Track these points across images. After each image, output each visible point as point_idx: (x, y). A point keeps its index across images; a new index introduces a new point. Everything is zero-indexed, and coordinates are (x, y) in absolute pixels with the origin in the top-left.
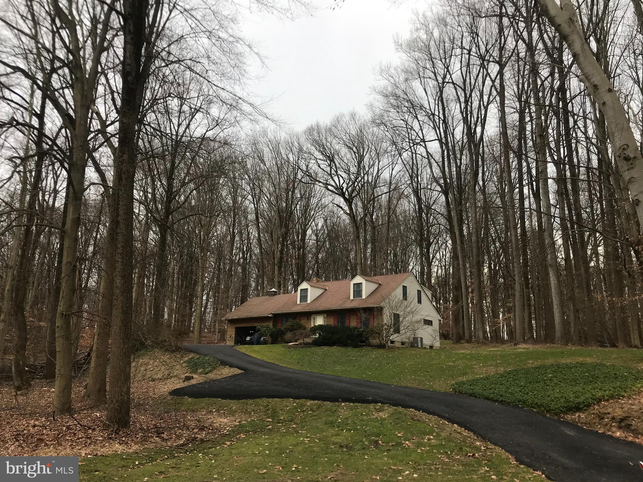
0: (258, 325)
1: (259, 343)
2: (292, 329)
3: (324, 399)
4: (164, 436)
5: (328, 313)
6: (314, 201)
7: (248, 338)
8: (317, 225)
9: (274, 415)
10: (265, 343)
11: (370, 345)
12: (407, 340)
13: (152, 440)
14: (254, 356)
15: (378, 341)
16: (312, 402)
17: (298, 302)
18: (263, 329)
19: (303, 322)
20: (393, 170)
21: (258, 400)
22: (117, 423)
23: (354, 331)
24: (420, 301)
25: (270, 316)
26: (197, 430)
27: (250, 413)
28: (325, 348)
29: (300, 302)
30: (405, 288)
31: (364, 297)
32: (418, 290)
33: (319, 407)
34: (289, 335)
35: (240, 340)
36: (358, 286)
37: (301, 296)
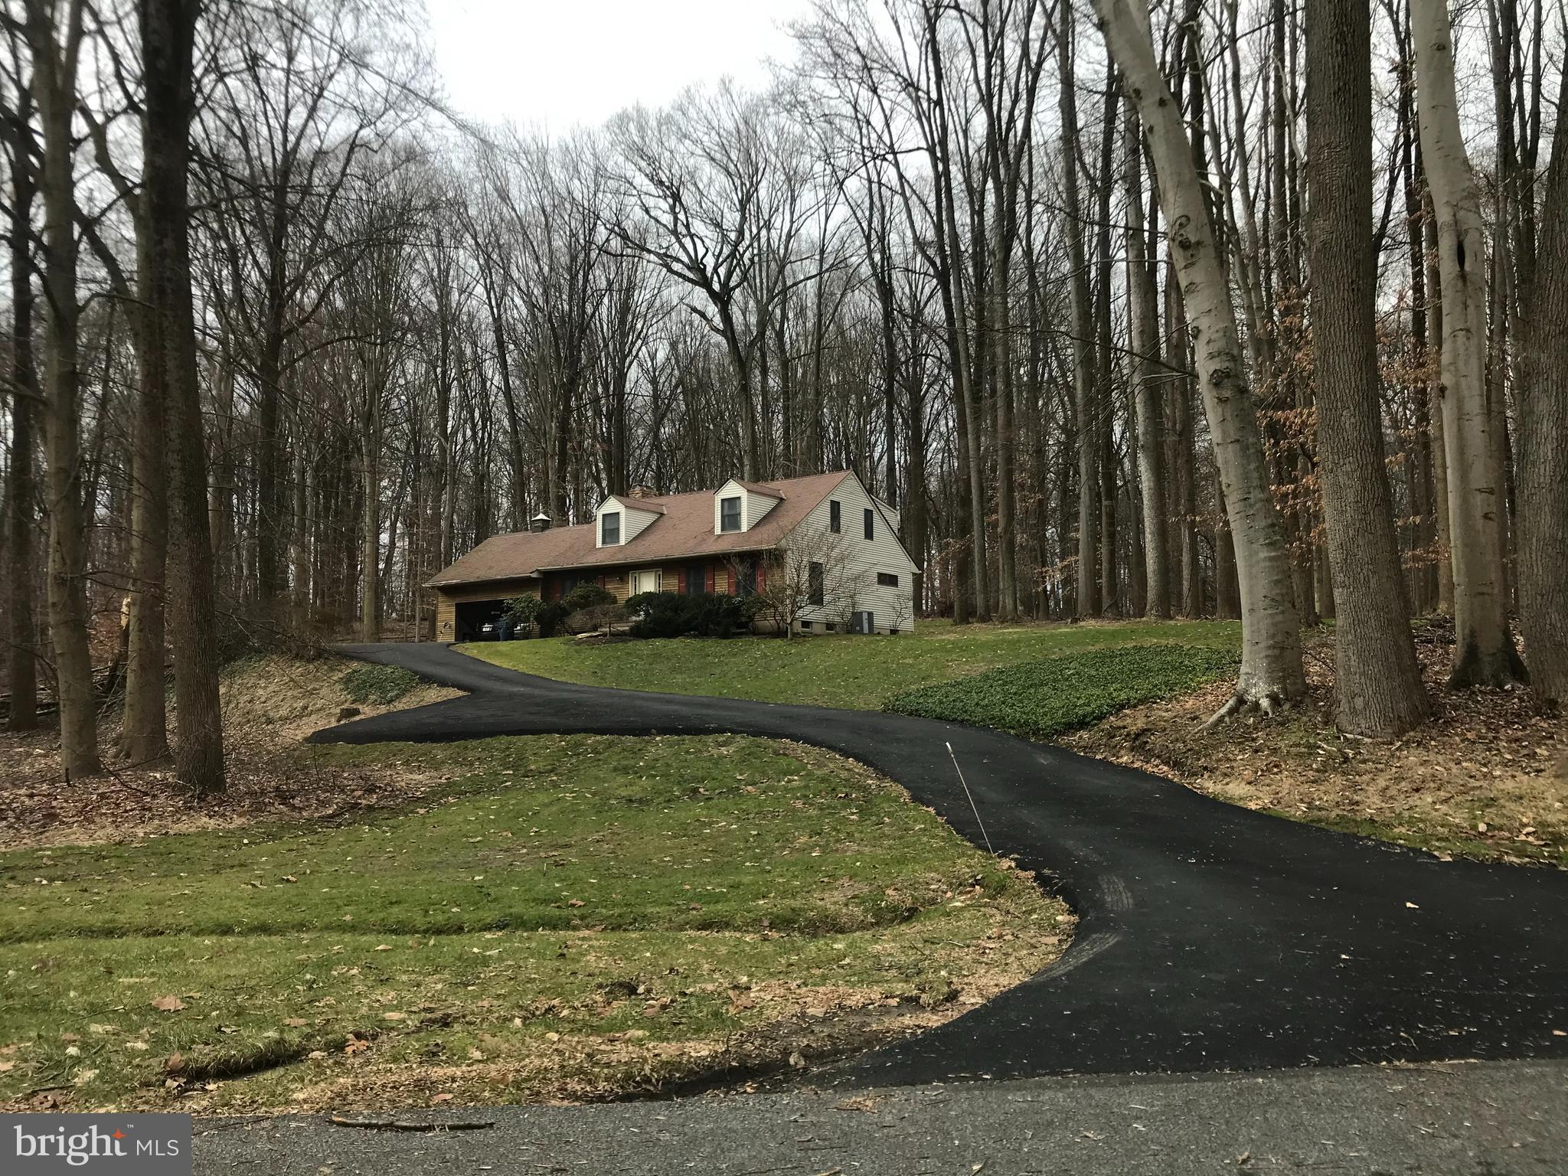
0: (507, 598)
1: (510, 636)
2: (584, 603)
3: (622, 732)
4: (297, 801)
5: (665, 566)
6: (641, 297)
7: (487, 628)
8: (653, 357)
9: (518, 765)
10: (526, 635)
11: (757, 633)
12: (837, 619)
13: (273, 809)
14: (497, 663)
15: (773, 622)
16: (598, 738)
17: (599, 544)
18: (518, 607)
19: (611, 587)
20: (827, 218)
21: (488, 740)
22: (201, 783)
23: (720, 604)
24: (869, 534)
25: (534, 575)
26: (359, 793)
27: (472, 764)
28: (659, 643)
29: (604, 542)
30: (835, 506)
31: (744, 528)
32: (866, 510)
33: (611, 745)
34: (577, 618)
35: (468, 630)
36: (732, 503)
37: (604, 530)
